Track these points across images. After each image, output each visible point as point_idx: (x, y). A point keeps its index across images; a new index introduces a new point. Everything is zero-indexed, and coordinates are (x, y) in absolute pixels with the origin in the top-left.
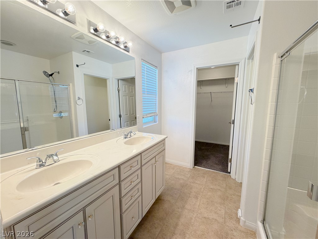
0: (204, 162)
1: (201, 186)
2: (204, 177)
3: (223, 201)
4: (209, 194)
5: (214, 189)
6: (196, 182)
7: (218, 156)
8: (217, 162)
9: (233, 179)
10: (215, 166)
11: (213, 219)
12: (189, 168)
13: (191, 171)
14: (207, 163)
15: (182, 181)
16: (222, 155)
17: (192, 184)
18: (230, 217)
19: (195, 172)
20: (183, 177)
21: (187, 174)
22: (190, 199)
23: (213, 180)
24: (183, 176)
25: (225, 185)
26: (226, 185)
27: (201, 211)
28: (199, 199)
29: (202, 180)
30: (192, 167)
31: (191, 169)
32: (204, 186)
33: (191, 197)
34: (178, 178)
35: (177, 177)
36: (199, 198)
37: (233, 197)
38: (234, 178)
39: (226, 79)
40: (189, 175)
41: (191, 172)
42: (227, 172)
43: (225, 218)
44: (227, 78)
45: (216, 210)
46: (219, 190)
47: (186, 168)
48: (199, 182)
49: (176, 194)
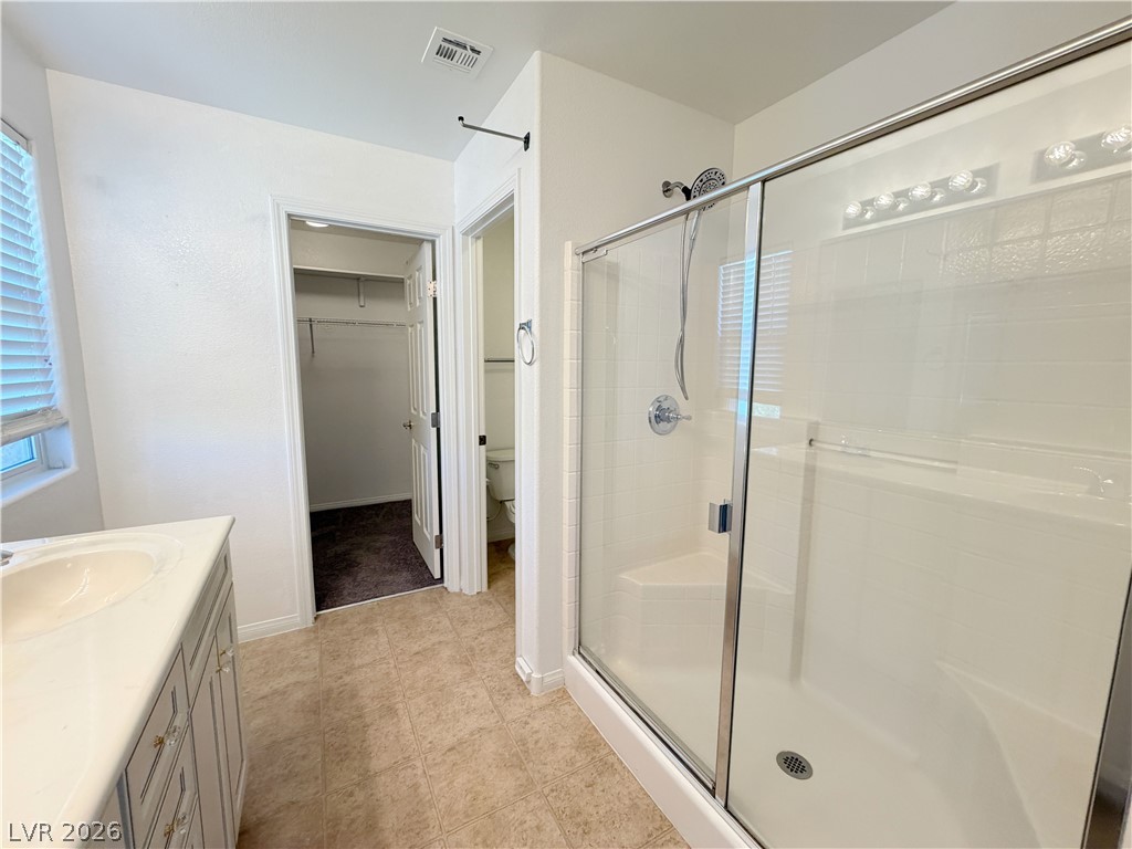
0: (347, 584)
1: (384, 666)
2: (374, 632)
3: (466, 667)
4: (420, 673)
5: (425, 650)
6: (358, 662)
7: (378, 544)
8: (387, 565)
9: (455, 593)
10: (389, 578)
11: (472, 734)
12: (300, 631)
13: (313, 635)
14: (359, 579)
15: (299, 695)
16: (388, 538)
17: (347, 679)
18: (503, 695)
19: (331, 634)
20: (292, 678)
21: (303, 654)
22: (371, 731)
23: (407, 627)
24: (293, 670)
25: (446, 622)
26: (451, 620)
27: (430, 739)
28: (401, 712)
29: (373, 647)
30: (310, 623)
31: (307, 630)
32: (392, 661)
33: (372, 724)
34: (276, 692)
35: (266, 690)
36: (400, 706)
37: (483, 639)
38: (457, 590)
39: (357, 278)
40: (315, 657)
41: (317, 638)
42: (432, 581)
43: (496, 707)
44: (364, 276)
45: (466, 703)
46: (440, 642)
47: (285, 636)
48: (367, 659)
49: (304, 757)
